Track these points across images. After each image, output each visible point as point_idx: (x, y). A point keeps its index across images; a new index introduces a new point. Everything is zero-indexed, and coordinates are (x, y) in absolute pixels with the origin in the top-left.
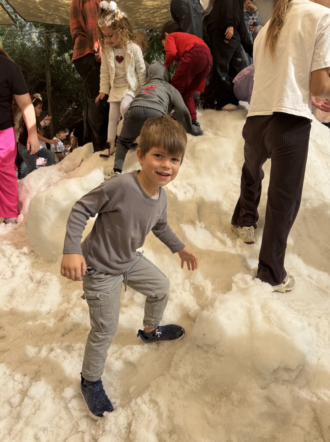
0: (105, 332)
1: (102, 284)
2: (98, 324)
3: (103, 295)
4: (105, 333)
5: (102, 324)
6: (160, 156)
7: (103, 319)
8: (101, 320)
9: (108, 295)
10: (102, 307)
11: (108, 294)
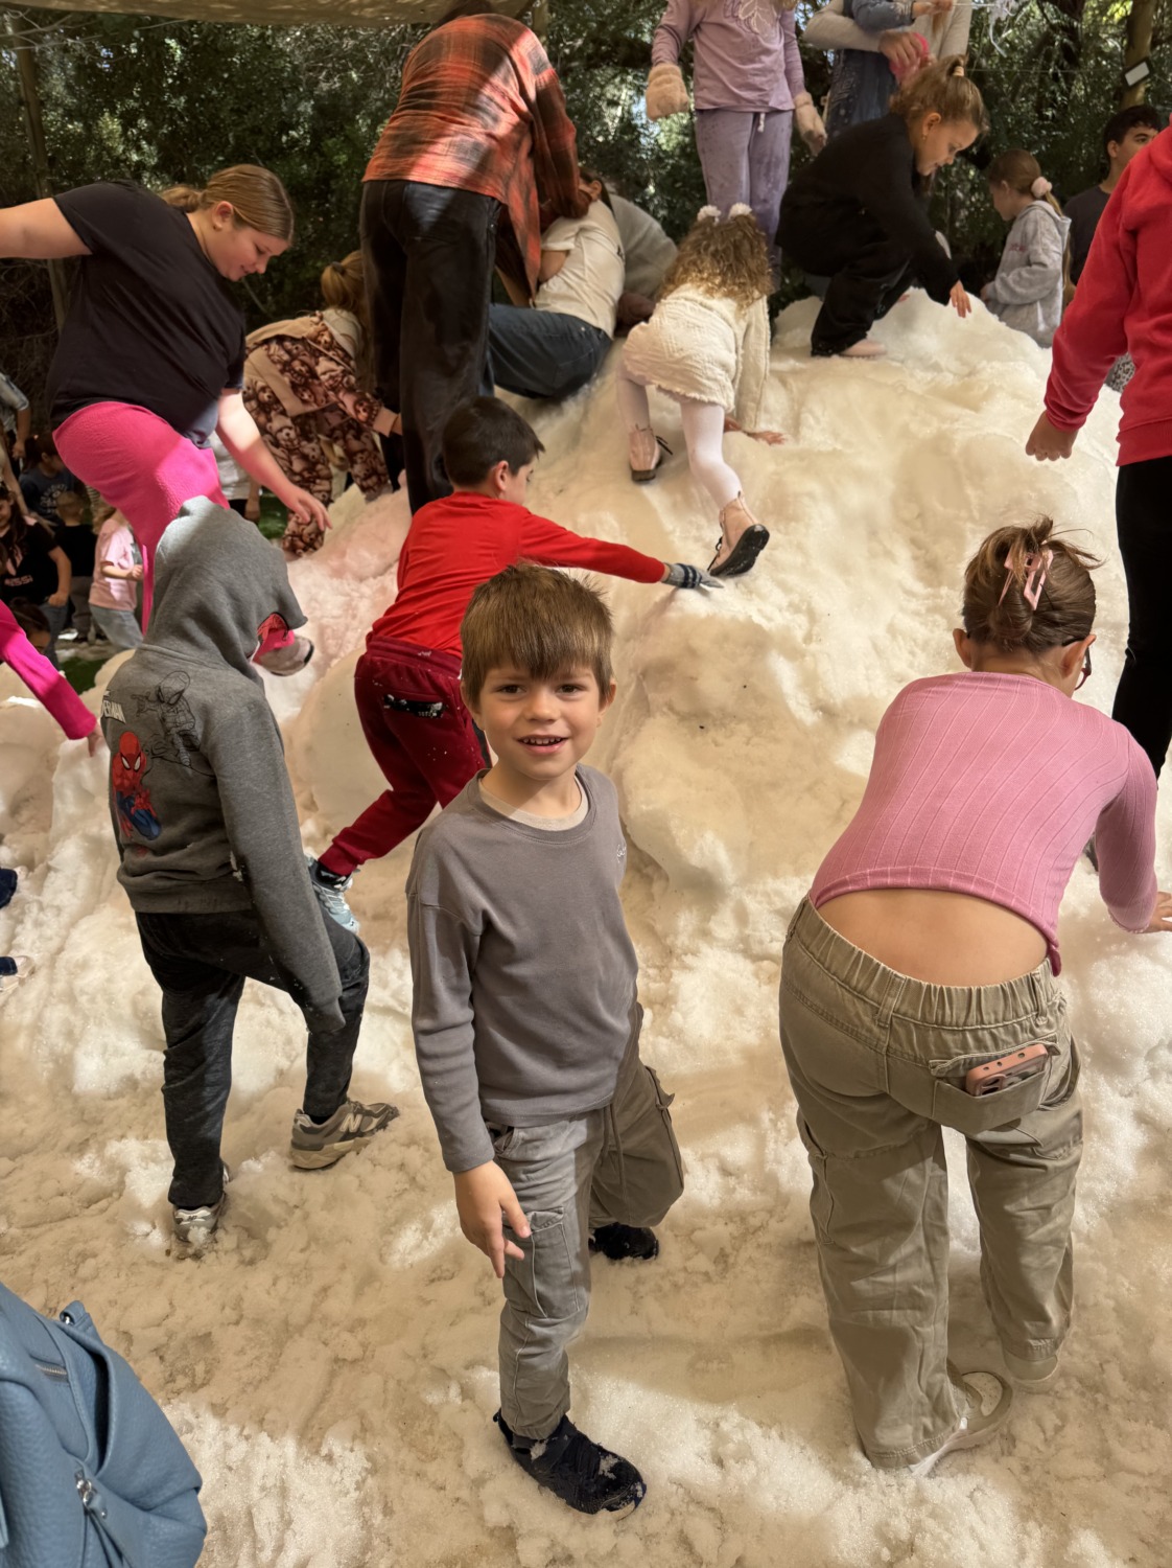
0: (549, 1317)
1: (537, 1179)
2: (526, 1294)
3: (542, 1217)
4: (547, 1320)
5: (541, 1297)
6: (519, 690)
7: (545, 1282)
8: (538, 1286)
9: (560, 1217)
10: (540, 1251)
11: (560, 1213)
